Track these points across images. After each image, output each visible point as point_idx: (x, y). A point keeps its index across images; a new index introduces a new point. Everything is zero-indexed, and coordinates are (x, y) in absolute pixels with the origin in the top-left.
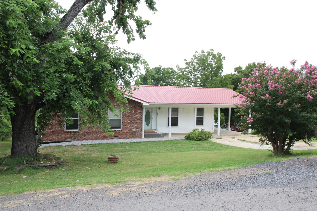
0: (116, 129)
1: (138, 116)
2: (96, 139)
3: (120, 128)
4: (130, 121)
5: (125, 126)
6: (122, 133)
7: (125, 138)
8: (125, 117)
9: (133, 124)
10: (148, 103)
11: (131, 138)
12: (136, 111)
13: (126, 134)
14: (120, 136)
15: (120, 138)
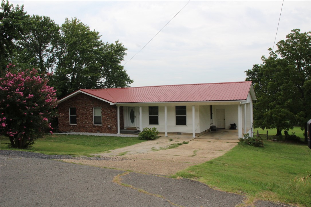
0: (98, 125)
1: (113, 114)
2: (86, 132)
3: (101, 124)
4: (107, 118)
5: (104, 122)
6: (102, 129)
7: (104, 132)
8: (104, 115)
9: (109, 121)
10: (114, 103)
11: (108, 133)
12: (111, 110)
13: (105, 129)
14: (101, 131)
15: (101, 132)
